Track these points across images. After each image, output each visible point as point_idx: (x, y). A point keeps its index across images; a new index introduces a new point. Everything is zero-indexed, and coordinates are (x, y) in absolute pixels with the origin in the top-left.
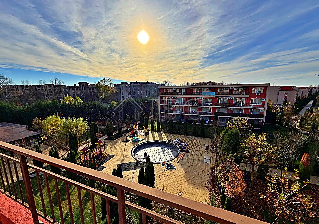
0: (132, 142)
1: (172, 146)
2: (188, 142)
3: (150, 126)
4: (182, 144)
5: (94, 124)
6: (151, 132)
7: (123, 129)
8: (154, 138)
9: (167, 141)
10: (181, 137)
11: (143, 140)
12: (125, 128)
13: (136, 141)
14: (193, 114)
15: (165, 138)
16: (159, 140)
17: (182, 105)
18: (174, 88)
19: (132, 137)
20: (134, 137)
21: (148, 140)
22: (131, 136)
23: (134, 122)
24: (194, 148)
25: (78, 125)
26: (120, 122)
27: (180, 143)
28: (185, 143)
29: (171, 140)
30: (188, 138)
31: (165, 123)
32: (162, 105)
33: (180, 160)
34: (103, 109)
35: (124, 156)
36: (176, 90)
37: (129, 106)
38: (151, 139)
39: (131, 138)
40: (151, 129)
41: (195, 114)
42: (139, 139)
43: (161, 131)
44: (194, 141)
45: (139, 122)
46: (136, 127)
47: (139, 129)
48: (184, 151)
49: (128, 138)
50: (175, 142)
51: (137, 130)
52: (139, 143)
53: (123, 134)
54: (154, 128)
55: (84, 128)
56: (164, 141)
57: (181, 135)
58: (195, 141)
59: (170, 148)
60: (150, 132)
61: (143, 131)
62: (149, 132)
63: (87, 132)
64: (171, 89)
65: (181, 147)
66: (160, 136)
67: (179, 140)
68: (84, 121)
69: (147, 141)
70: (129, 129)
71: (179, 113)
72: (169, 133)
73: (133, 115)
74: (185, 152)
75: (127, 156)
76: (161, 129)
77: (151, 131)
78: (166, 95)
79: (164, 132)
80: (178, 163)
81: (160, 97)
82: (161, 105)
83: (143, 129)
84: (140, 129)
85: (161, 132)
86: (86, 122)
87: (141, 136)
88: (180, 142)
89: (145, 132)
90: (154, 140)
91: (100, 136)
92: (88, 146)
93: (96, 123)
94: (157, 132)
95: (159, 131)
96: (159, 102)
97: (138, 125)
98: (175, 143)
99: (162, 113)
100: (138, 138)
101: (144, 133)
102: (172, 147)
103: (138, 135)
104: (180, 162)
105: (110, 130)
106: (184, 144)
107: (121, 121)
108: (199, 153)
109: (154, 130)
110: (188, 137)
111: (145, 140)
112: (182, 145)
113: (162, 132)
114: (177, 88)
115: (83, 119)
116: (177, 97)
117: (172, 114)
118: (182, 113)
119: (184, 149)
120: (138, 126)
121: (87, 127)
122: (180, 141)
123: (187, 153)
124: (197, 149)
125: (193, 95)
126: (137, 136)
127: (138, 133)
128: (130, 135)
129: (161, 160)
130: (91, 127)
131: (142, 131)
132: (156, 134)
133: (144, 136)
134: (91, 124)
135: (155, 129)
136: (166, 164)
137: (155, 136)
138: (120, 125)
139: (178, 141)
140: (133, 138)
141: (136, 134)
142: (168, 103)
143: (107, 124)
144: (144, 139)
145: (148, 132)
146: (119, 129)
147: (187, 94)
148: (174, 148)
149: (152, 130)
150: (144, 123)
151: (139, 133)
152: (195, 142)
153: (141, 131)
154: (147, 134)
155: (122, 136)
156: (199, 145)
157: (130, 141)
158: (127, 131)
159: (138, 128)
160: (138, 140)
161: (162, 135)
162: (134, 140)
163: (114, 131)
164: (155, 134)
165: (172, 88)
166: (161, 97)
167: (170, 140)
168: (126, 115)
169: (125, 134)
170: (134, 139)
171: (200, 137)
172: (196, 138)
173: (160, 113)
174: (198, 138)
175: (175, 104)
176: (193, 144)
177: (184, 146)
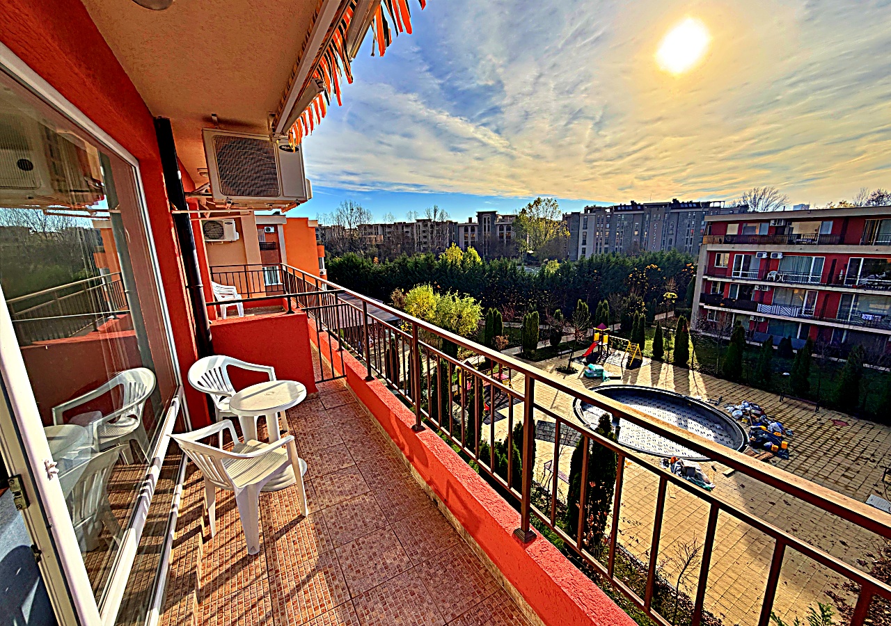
0: (582, 375)
1: (719, 420)
2: (802, 424)
3: (649, 343)
4: (766, 425)
5: (495, 312)
6: (650, 360)
7: (564, 340)
8: (655, 380)
9: (705, 400)
10: (769, 402)
11: (619, 378)
12: (571, 338)
13: (595, 375)
14: (863, 325)
15: (698, 388)
16: (674, 391)
17: (809, 284)
18: (775, 220)
19: (586, 364)
20: (591, 365)
21: (633, 381)
22: (584, 360)
23: (599, 320)
24: (825, 454)
25: (462, 311)
26: (558, 317)
27: (757, 418)
28: (782, 424)
29: (721, 399)
30: (804, 412)
31: (711, 341)
32: (709, 279)
34: (523, 280)
35: (554, 405)
36: (784, 227)
37: (593, 276)
38: (644, 379)
39: (584, 366)
40: (653, 352)
41: (875, 327)
42: (606, 374)
43: (690, 365)
44: (833, 429)
45: (617, 327)
46: (601, 339)
47: (615, 345)
48: (768, 449)
49: (575, 365)
50: (736, 409)
51: (606, 348)
52: (602, 385)
53: (563, 352)
54: (666, 353)
55: (473, 321)
56: (691, 396)
57: (772, 392)
58: (839, 429)
59: (711, 424)
60: (646, 362)
61: (622, 353)
62: (644, 359)
63: (479, 329)
64: (763, 224)
65: (755, 433)
66: (682, 380)
67: (756, 409)
68: (475, 303)
69: (628, 383)
71: (786, 314)
72: (718, 376)
73: (600, 302)
74: (769, 454)
75: (561, 408)
76: (690, 360)
77: (652, 358)
78: (733, 245)
79: (701, 371)
80: (727, 476)
81: (705, 253)
82: (705, 280)
83: (626, 347)
84: (615, 348)
85: (687, 368)
86: (478, 308)
87: (613, 367)
88: (758, 416)
89: (630, 358)
90: (655, 387)
91: (503, 343)
92: (477, 362)
93: (498, 313)
94: (671, 366)
95: (681, 362)
96: (701, 270)
97: (609, 332)
99: (705, 307)
100: (602, 370)
101: (626, 361)
102: (719, 423)
103: (604, 361)
104: (734, 475)
105: (531, 334)
106: (774, 424)
107: (562, 316)
108: (843, 475)
109: (663, 357)
110: (805, 409)
111: (625, 379)
112: (763, 427)
113: (693, 369)
114: (790, 221)
115: (472, 300)
116: (784, 253)
117: (749, 316)
118: (799, 317)
119: (769, 443)
120: (609, 338)
121: (480, 318)
122: (759, 412)
123: (777, 458)
124: (839, 459)
125: (876, 247)
126: (602, 365)
127: (606, 358)
128: (582, 357)
129: (664, 450)
130: (486, 320)
131: (620, 352)
132: (668, 371)
133: (624, 369)
134: (488, 314)
135: (669, 354)
137: (662, 376)
138: (557, 328)
139: (748, 409)
140: (589, 366)
141: (600, 360)
142: (738, 274)
143: (525, 319)
144: (620, 375)
145: (641, 361)
146: (555, 336)
147: (841, 242)
148: (725, 429)
149: (657, 357)
150: (632, 332)
151: (611, 357)
152: (835, 433)
153: (617, 352)
154: (634, 365)
155: (558, 355)
156: (859, 450)
157: (579, 372)
158: (576, 346)
159: (609, 342)
160: (602, 374)
161: (691, 377)
162: (591, 374)
163: (540, 340)
164: (662, 371)
165: (769, 221)
166: (711, 253)
167: (717, 399)
168: (580, 300)
169: (567, 351)
170: (590, 369)
171: (878, 422)
172: (854, 420)
173: (701, 307)
174: (862, 422)
175: (771, 280)
176: (826, 436)
177: (774, 431)
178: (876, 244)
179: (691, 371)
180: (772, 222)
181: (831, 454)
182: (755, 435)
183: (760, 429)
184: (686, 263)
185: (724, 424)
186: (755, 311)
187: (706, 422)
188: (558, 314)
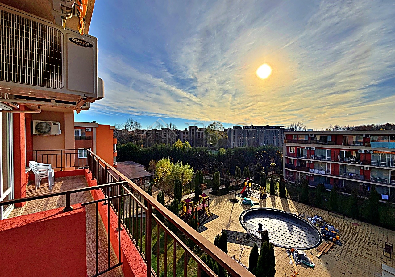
0: (241, 204)
1: (306, 225)
2: (341, 226)
3: (268, 186)
5: (200, 172)
6: (270, 195)
7: (231, 184)
8: (274, 205)
9: (297, 214)
10: (325, 215)
11: (258, 204)
12: (234, 184)
13: (248, 203)
14: (350, 178)
15: (293, 209)
16: (283, 210)
17: (327, 161)
18: (310, 134)
19: (243, 197)
20: (245, 198)
21: (265, 206)
22: (241, 195)
23: (247, 177)
24: (355, 241)
25: (184, 172)
26: (228, 174)
27: (323, 224)
28: (333, 226)
29: (304, 214)
30: (339, 219)
31: (294, 185)
32: (288, 158)
33: (322, 254)
34: (211, 156)
35: (231, 220)
36: (314, 137)
37: (241, 155)
38: (269, 205)
39: (241, 198)
40: (270, 191)
41: (355, 179)
42: (252, 202)
43: (287, 197)
44: (354, 227)
45: (253, 178)
46: (248, 184)
47: (253, 187)
48: (331, 240)
49: (237, 198)
50: (312, 219)
51: (250, 189)
52: (251, 208)
53: (231, 191)
54: (276, 190)
55: (190, 176)
56: (291, 213)
57: (324, 209)
58: (356, 228)
59: (303, 227)
61: (258, 191)
62: (267, 194)
63: (192, 180)
64: (306, 136)
65: (324, 232)
66: (285, 205)
67: (320, 219)
68: (190, 167)
69: (263, 207)
70: (240, 186)
71: (320, 173)
72: (300, 202)
73: (245, 167)
74: (333, 243)
75: (234, 222)
76: (287, 194)
77: (270, 194)
78: (296, 144)
79: (292, 200)
80: (319, 258)
81: (285, 147)
82: (287, 158)
83: (259, 189)
84: (254, 189)
85: (286, 198)
86: (192, 170)
87: (255, 198)
89: (261, 194)
90: (275, 208)
91: (204, 187)
92: (191, 197)
93: (201, 172)
94: (279, 197)
95: (282, 195)
96: (285, 153)
97: (251, 181)
98: (312, 221)
99: (288, 170)
100: (250, 200)
101: (259, 195)
102: (306, 227)
103: (250, 195)
104: (322, 257)
105: (216, 182)
106: (331, 227)
107: (230, 173)
108: (367, 253)
109: (275, 193)
110: (339, 217)
111: (261, 205)
112: (326, 228)
113: (289, 199)
114: (315, 135)
115: (189, 166)
116: (316, 148)
117: (306, 174)
118: (325, 174)
119: (331, 237)
120: (251, 184)
121: (193, 175)
122: (322, 221)
123: (337, 245)
124: (362, 244)
125: (349, 146)
126: (250, 197)
128: (240, 193)
129: (286, 243)
130: (196, 175)
131: (256, 191)
132: (278, 200)
133: (260, 199)
134: (196, 173)
135: (278, 191)
136: (296, 252)
137: (277, 203)
138: (228, 179)
139: (318, 219)
140: (244, 198)
141: (248, 194)
142: (299, 156)
143: (214, 175)
144: (258, 203)
145: (266, 195)
146: (227, 184)
147: (336, 144)
148: (310, 230)
149: (272, 193)
150: (260, 181)
151: (253, 193)
152: (355, 230)
153: (255, 191)
154: (263, 197)
155: (229, 193)
156: (367, 238)
157: (240, 201)
158: (237, 188)
159: (251, 186)
160: (250, 202)
161: (288, 203)
162: (245, 202)
163: (220, 185)
164: (276, 200)
165: (308, 135)
166: (288, 147)
167: (302, 214)
168: (237, 166)
169: (233, 191)
170: (245, 200)
171: (369, 223)
172: (360, 223)
173: (286, 170)
174: (364, 223)
175: (312, 159)
176: (352, 232)
177: (331, 230)
178: (348, 145)
179: (288, 200)
180: (309, 135)
181: (358, 241)
182: (324, 233)
183: (325, 229)
184: (277, 151)
185: (309, 227)
186: (308, 171)
187: (300, 226)
188: (228, 173)
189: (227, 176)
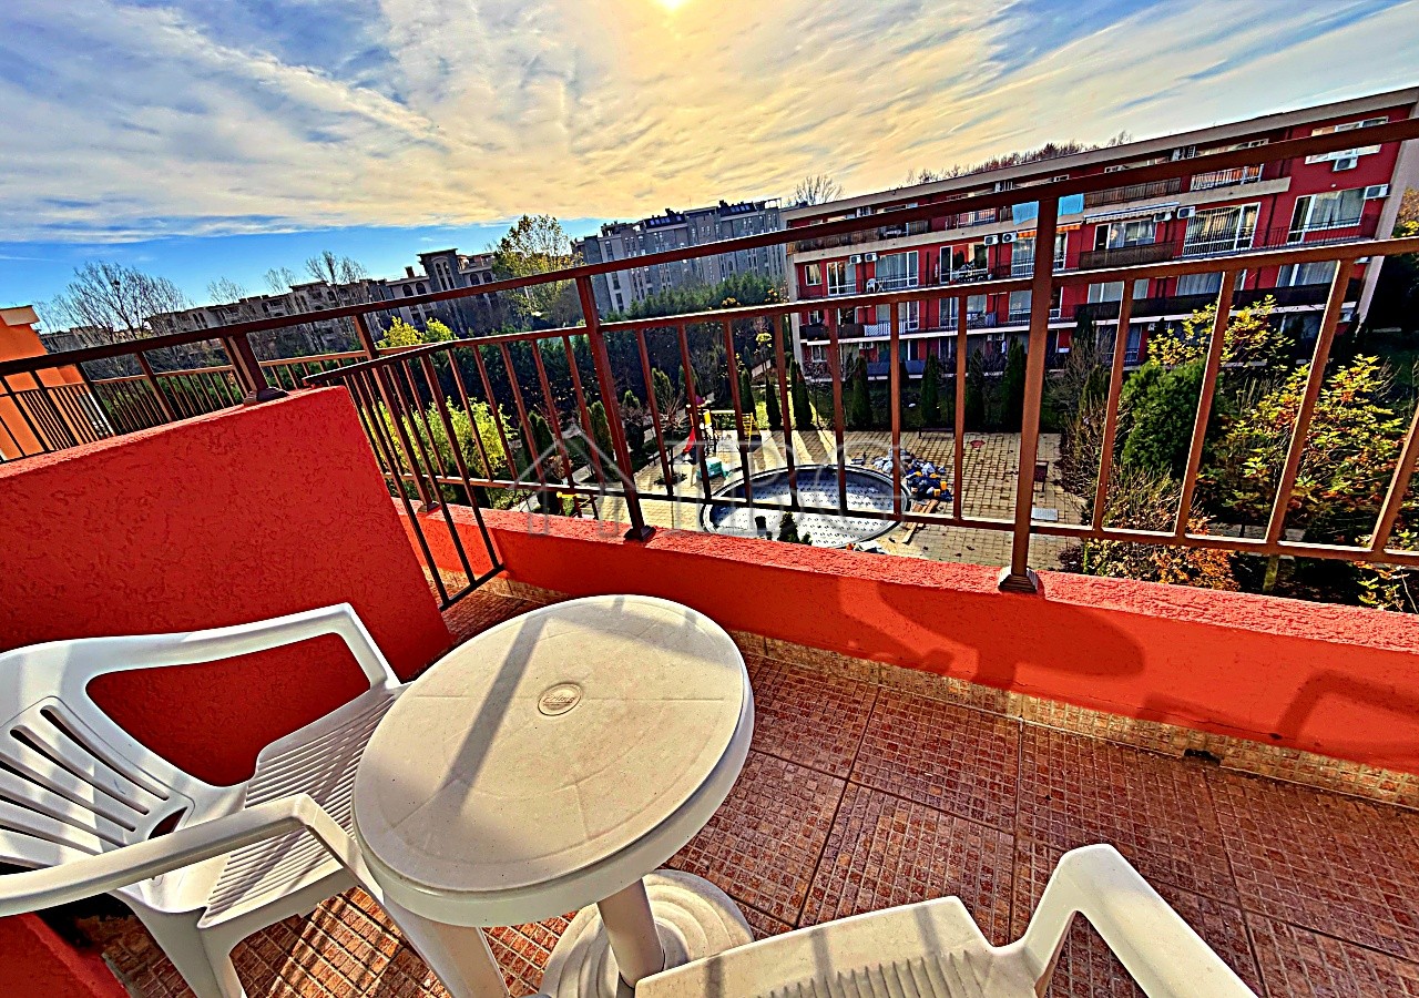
0: (695, 479)
2: (948, 457)
3: (761, 408)
4: (920, 469)
5: (533, 419)
6: (769, 433)
7: (648, 435)
9: (849, 462)
10: (910, 442)
13: (713, 473)
16: (813, 463)
18: (861, 208)
21: (765, 466)
24: (979, 481)
26: (630, 402)
27: (909, 464)
29: (864, 455)
30: (944, 442)
33: (914, 533)
38: (773, 462)
40: (769, 421)
41: (975, 327)
42: (725, 468)
43: (815, 424)
44: (975, 452)
45: (713, 394)
48: (931, 496)
49: (678, 468)
50: (885, 462)
52: (726, 483)
53: (656, 455)
54: (784, 415)
55: (498, 442)
56: (833, 463)
57: (909, 430)
58: (979, 451)
60: (766, 435)
62: (763, 433)
65: (914, 482)
66: (816, 448)
67: (903, 455)
68: (491, 411)
69: (757, 471)
70: (679, 429)
72: (851, 429)
73: (681, 367)
74: (934, 502)
76: (814, 418)
77: (771, 429)
78: (822, 252)
79: (830, 428)
80: (908, 543)
81: (793, 268)
84: (721, 429)
85: (814, 428)
88: (909, 461)
93: (538, 418)
94: (795, 433)
95: (805, 425)
96: (793, 292)
98: (886, 468)
99: (809, 343)
100: (720, 464)
102: (872, 486)
104: (914, 539)
107: (636, 399)
108: (1001, 498)
110: (943, 439)
111: (752, 467)
113: (821, 429)
114: (875, 208)
115: (484, 407)
116: (878, 253)
117: (858, 344)
118: (907, 332)
119: (930, 490)
122: (908, 457)
123: (943, 504)
124: (991, 482)
125: (961, 230)
130: (522, 434)
131: (729, 432)
132: (799, 441)
134: (521, 424)
138: (634, 418)
142: (834, 291)
145: (760, 436)
146: (635, 436)
147: (930, 229)
149: (776, 425)
152: (977, 456)
154: (753, 444)
156: (1002, 466)
157: (689, 476)
160: (720, 469)
161: (822, 439)
165: (854, 211)
166: (800, 266)
167: (860, 457)
168: (654, 369)
169: (661, 451)
171: (1005, 432)
172: (986, 437)
173: (804, 345)
174: (994, 436)
175: (871, 291)
176: (973, 462)
178: (960, 227)
179: (819, 432)
180: (858, 211)
181: (983, 478)
182: (914, 485)
185: (878, 485)
186: (863, 336)
187: (858, 489)
188: (630, 400)
189: (631, 409)
